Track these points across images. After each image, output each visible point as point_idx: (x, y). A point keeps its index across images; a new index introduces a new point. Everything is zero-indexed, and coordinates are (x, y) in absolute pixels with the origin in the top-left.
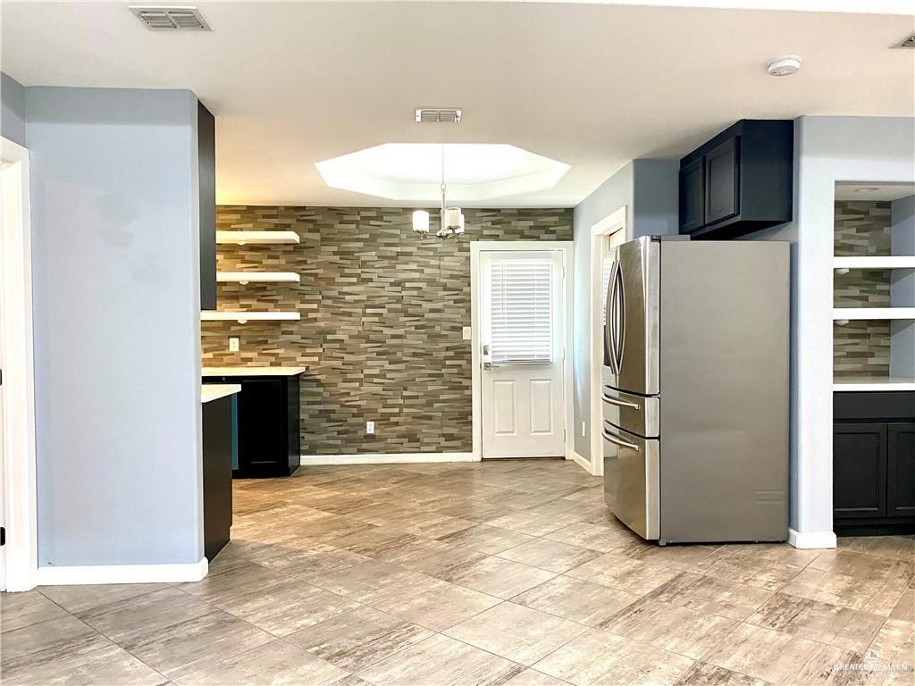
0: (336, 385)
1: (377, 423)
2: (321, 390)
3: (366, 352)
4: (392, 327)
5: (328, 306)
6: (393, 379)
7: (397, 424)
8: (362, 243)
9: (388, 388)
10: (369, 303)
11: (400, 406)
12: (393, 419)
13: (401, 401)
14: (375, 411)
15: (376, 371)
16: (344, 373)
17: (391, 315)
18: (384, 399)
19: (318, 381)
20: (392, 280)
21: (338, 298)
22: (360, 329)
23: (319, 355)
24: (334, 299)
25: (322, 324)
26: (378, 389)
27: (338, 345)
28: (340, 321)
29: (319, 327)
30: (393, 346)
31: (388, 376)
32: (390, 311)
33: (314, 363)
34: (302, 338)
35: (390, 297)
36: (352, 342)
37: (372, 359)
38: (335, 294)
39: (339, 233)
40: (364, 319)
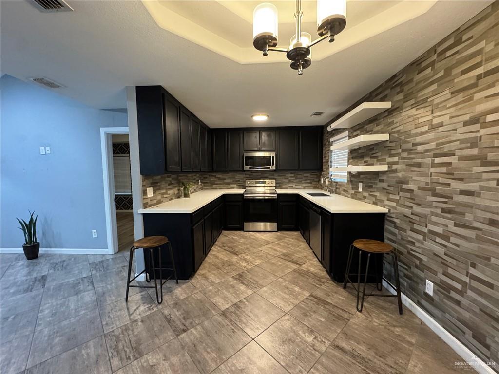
0: (405, 231)
1: (437, 287)
2: (396, 231)
3: (431, 206)
4: (461, 180)
5: (404, 158)
6: (458, 246)
7: (458, 303)
8: (436, 84)
9: (451, 254)
10: (438, 151)
11: (464, 284)
12: (453, 294)
13: (467, 280)
14: (435, 273)
15: (439, 230)
16: (412, 222)
17: (463, 164)
18: (444, 264)
19: (394, 223)
20: (467, 118)
21: (412, 150)
22: (428, 180)
23: (397, 201)
24: (409, 151)
25: (400, 175)
26: (441, 251)
27: (408, 195)
28: (412, 171)
29: (398, 177)
30: (461, 204)
31: (452, 239)
32: (461, 159)
33: (393, 207)
34: (389, 186)
35: (462, 141)
36: (420, 193)
37: (436, 215)
38: (410, 146)
39: (417, 84)
40: (433, 170)
